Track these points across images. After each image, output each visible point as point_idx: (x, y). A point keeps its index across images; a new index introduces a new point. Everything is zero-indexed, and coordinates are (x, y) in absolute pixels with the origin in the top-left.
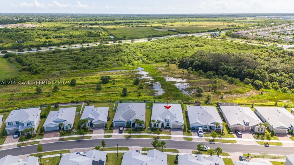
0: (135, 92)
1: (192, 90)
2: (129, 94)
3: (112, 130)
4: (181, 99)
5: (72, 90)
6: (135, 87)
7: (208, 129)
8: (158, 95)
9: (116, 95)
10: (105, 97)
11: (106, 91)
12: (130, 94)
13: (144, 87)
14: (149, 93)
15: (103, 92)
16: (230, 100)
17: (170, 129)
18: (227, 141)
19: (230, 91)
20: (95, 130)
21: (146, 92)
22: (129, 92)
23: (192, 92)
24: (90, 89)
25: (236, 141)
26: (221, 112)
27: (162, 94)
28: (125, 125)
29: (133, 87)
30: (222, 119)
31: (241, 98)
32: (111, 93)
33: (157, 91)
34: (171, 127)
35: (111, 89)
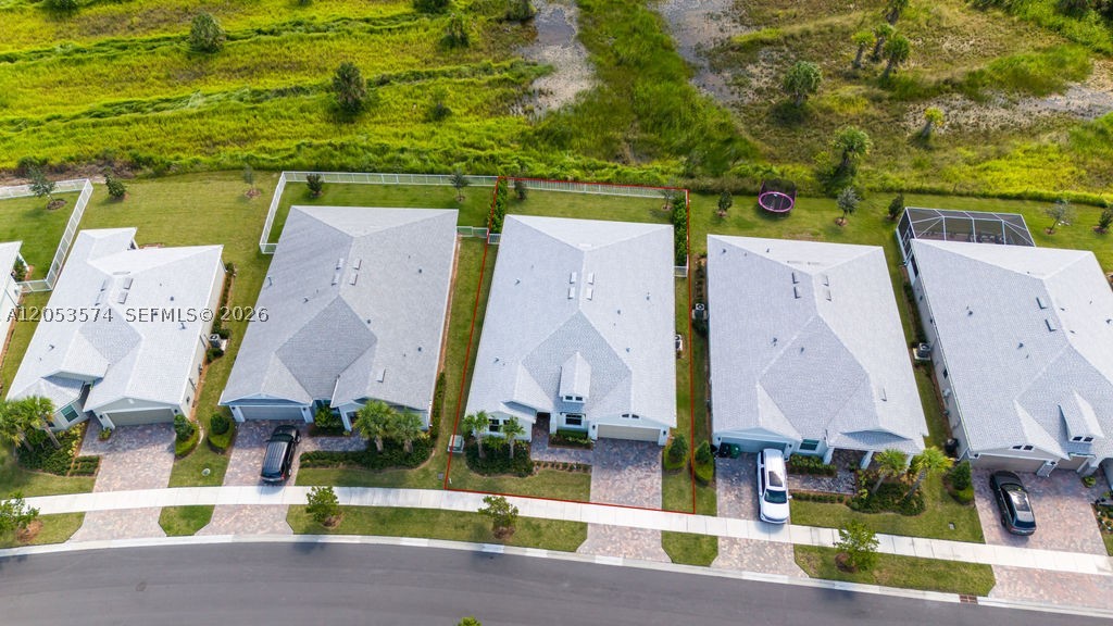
0: (417, 76)
1: (754, 62)
2: (375, 103)
3: (221, 457)
4: (679, 152)
5: (51, 52)
6: (421, 32)
7: (821, 459)
8: (555, 105)
9: (302, 110)
10: (232, 125)
11: (247, 60)
12: (385, 94)
13: (474, 36)
14: (499, 91)
15: (230, 72)
16: (968, 162)
17: (588, 446)
18: (937, 576)
19: (972, 74)
20: (113, 449)
21: (487, 78)
22: (383, 82)
23: (754, 83)
24: (151, 47)
25: (986, 568)
26: (912, 278)
27: (578, 95)
28: (308, 417)
29: (412, 35)
30: (912, 346)
31: (1034, 145)
32: (271, 82)
33: (549, 71)
34: (593, 434)
35: (281, 43)
